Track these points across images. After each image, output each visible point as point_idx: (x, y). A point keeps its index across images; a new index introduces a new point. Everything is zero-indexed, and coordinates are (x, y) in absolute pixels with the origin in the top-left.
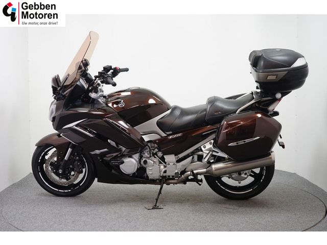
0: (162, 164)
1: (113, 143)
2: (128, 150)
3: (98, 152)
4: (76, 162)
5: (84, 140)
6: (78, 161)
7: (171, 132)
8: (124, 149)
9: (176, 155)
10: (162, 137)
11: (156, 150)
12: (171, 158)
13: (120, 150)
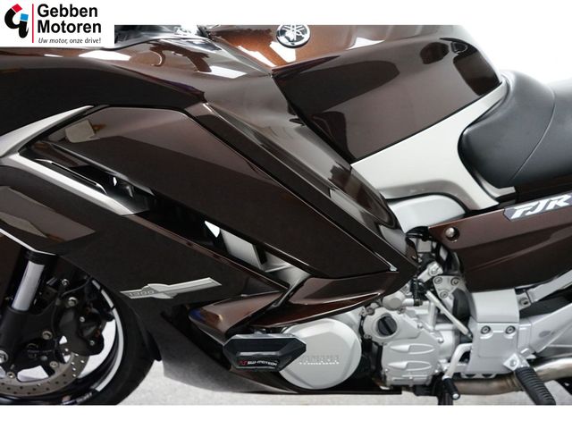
0: (449, 321)
1: (241, 247)
2: (323, 283)
3: (161, 291)
4: (70, 316)
5: (84, 231)
6: (79, 310)
7: (511, 190)
8: (296, 275)
9: (518, 292)
10: (470, 212)
11: (434, 267)
12: (497, 306)
13: (278, 281)
